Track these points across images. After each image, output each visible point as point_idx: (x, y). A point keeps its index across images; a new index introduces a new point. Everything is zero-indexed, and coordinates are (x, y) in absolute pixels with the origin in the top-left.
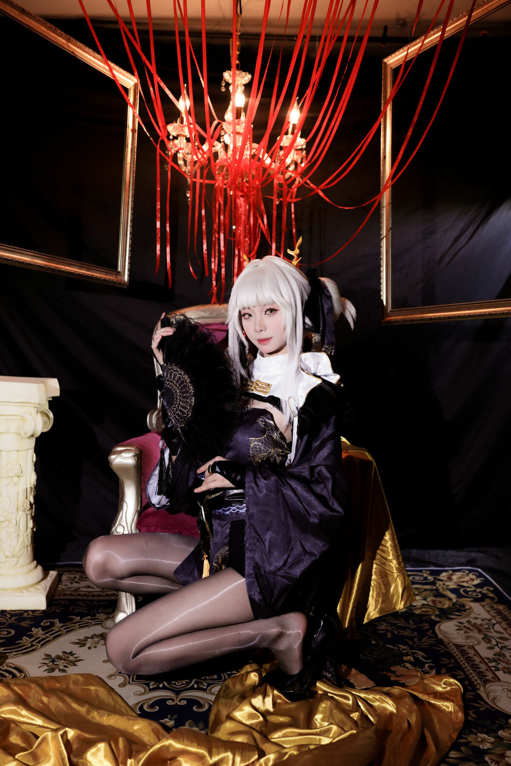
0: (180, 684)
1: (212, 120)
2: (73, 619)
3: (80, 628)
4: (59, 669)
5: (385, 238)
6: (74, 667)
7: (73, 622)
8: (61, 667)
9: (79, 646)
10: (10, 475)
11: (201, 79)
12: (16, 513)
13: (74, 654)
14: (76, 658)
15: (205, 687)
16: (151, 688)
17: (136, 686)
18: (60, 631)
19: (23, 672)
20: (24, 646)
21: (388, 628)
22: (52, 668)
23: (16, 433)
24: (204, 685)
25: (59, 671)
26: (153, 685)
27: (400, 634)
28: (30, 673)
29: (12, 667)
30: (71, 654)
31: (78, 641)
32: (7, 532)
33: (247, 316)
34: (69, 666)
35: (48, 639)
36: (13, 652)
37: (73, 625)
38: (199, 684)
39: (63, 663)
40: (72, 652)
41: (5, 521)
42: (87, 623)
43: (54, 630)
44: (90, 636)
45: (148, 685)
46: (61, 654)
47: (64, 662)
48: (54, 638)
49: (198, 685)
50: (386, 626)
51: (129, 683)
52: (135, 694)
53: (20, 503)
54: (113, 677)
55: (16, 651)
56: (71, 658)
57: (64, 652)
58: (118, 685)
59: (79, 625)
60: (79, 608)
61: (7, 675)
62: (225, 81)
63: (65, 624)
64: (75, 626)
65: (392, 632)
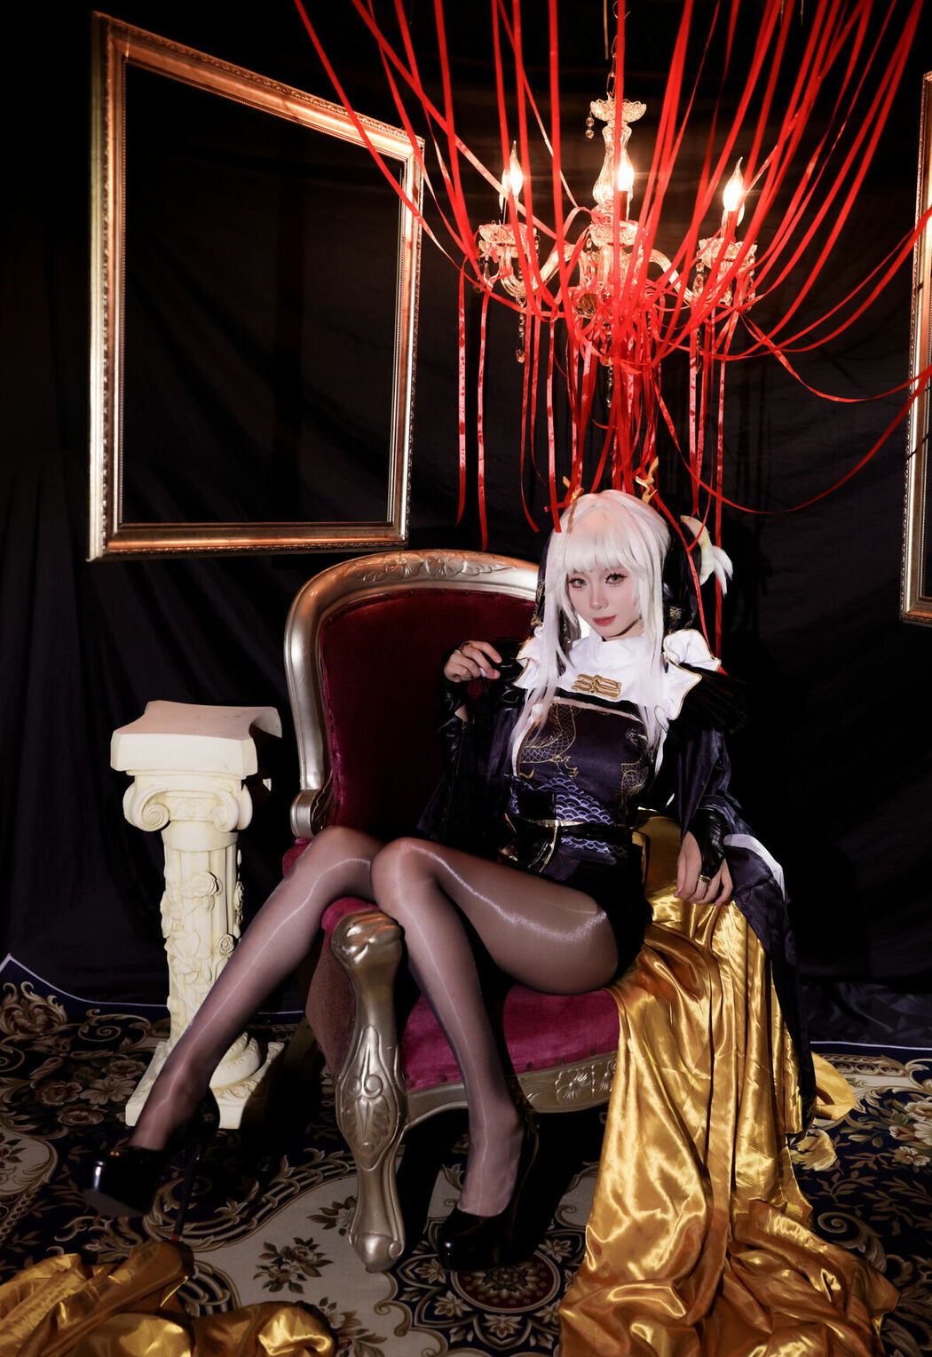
0: (504, 1336)
1: (568, 206)
2: (312, 1156)
3: (326, 1178)
4: (290, 1282)
5: (914, 456)
6: (316, 1278)
7: (313, 1163)
8: (294, 1279)
9: (325, 1225)
10: (196, 894)
11: (547, 141)
12: (210, 959)
13: (316, 1246)
14: (319, 1255)
15: (549, 1346)
16: (452, 1340)
17: (425, 1335)
18: (291, 1185)
19: (228, 1289)
20: (228, 1221)
21: (894, 1208)
22: (277, 1281)
23: (206, 822)
24: (548, 1340)
25: (290, 1288)
26: (455, 1333)
27: (918, 1226)
28: (239, 1289)
29: (207, 1274)
30: (310, 1244)
31: (321, 1213)
32: (195, 991)
33: (577, 583)
34: (306, 1276)
35: (270, 1205)
36: (209, 1235)
37: (313, 1171)
38: (539, 1336)
39: (297, 1269)
40: (311, 1240)
41: (190, 973)
42: (337, 1168)
43: (279, 1183)
44: (343, 1202)
45: (446, 1332)
46: (293, 1245)
47: (298, 1265)
48: (281, 1202)
49: (538, 1341)
50: (890, 1205)
51: (413, 1325)
52: (425, 1353)
53: (217, 942)
54: (385, 1310)
55: (216, 1234)
56: (310, 1257)
57: (298, 1241)
58: (392, 1332)
59: (324, 1172)
60: (322, 1129)
61: (201, 1292)
62: (593, 117)
63: (299, 1169)
64: (316, 1175)
65: (902, 1221)
